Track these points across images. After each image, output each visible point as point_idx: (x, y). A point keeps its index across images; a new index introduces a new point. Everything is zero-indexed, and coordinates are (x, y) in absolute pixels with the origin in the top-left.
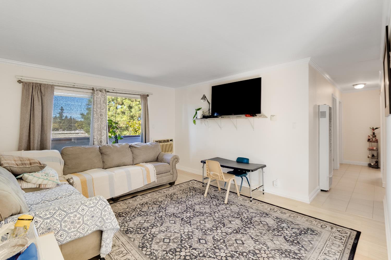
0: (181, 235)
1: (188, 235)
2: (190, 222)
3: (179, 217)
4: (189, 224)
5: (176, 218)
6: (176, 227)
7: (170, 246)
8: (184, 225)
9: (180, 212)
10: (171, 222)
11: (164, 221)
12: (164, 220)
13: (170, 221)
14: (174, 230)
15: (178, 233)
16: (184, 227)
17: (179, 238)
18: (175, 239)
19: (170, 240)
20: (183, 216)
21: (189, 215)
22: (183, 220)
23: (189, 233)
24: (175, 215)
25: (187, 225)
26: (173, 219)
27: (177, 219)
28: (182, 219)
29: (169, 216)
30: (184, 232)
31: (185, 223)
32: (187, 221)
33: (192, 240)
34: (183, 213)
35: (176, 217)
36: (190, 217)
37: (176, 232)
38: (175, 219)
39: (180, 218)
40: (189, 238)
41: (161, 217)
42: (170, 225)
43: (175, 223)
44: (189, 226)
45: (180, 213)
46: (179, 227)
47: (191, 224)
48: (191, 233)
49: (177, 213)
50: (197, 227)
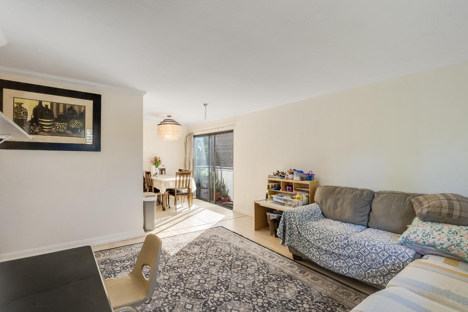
0: (231, 270)
1: (223, 270)
2: (218, 283)
3: (231, 293)
4: (219, 281)
5: (235, 291)
6: (236, 278)
7: (241, 263)
8: (226, 281)
9: (228, 301)
10: (242, 286)
11: (252, 288)
12: (252, 290)
13: (244, 288)
14: (238, 276)
15: (233, 272)
16: (226, 277)
17: (233, 267)
18: (237, 267)
19: (242, 267)
20: (226, 293)
21: (215, 295)
22: (226, 287)
23: (222, 271)
24: (237, 296)
25: (223, 279)
26: (239, 290)
27: (233, 289)
28: (227, 289)
29: (246, 296)
30: (227, 272)
31: (224, 283)
32: (222, 285)
33: (221, 265)
34: (224, 298)
35: (235, 293)
36: (215, 291)
37: (236, 273)
38: (237, 290)
39: (229, 290)
40: (223, 267)
41: (258, 296)
42: (243, 282)
43: (237, 284)
44: (220, 278)
45: (230, 300)
46: (232, 278)
47: (218, 280)
48: (220, 271)
49: (234, 300)
50: (211, 277)
